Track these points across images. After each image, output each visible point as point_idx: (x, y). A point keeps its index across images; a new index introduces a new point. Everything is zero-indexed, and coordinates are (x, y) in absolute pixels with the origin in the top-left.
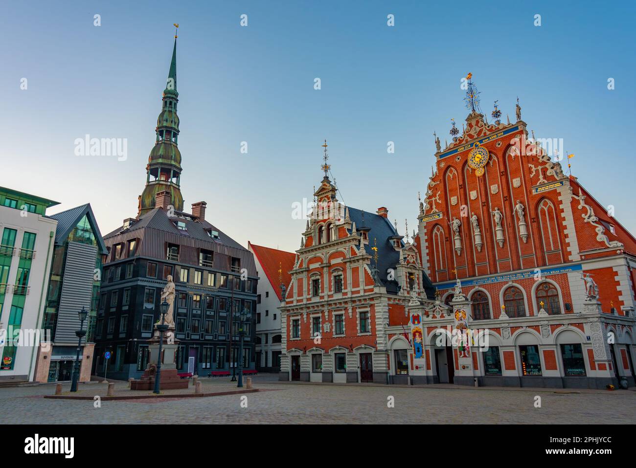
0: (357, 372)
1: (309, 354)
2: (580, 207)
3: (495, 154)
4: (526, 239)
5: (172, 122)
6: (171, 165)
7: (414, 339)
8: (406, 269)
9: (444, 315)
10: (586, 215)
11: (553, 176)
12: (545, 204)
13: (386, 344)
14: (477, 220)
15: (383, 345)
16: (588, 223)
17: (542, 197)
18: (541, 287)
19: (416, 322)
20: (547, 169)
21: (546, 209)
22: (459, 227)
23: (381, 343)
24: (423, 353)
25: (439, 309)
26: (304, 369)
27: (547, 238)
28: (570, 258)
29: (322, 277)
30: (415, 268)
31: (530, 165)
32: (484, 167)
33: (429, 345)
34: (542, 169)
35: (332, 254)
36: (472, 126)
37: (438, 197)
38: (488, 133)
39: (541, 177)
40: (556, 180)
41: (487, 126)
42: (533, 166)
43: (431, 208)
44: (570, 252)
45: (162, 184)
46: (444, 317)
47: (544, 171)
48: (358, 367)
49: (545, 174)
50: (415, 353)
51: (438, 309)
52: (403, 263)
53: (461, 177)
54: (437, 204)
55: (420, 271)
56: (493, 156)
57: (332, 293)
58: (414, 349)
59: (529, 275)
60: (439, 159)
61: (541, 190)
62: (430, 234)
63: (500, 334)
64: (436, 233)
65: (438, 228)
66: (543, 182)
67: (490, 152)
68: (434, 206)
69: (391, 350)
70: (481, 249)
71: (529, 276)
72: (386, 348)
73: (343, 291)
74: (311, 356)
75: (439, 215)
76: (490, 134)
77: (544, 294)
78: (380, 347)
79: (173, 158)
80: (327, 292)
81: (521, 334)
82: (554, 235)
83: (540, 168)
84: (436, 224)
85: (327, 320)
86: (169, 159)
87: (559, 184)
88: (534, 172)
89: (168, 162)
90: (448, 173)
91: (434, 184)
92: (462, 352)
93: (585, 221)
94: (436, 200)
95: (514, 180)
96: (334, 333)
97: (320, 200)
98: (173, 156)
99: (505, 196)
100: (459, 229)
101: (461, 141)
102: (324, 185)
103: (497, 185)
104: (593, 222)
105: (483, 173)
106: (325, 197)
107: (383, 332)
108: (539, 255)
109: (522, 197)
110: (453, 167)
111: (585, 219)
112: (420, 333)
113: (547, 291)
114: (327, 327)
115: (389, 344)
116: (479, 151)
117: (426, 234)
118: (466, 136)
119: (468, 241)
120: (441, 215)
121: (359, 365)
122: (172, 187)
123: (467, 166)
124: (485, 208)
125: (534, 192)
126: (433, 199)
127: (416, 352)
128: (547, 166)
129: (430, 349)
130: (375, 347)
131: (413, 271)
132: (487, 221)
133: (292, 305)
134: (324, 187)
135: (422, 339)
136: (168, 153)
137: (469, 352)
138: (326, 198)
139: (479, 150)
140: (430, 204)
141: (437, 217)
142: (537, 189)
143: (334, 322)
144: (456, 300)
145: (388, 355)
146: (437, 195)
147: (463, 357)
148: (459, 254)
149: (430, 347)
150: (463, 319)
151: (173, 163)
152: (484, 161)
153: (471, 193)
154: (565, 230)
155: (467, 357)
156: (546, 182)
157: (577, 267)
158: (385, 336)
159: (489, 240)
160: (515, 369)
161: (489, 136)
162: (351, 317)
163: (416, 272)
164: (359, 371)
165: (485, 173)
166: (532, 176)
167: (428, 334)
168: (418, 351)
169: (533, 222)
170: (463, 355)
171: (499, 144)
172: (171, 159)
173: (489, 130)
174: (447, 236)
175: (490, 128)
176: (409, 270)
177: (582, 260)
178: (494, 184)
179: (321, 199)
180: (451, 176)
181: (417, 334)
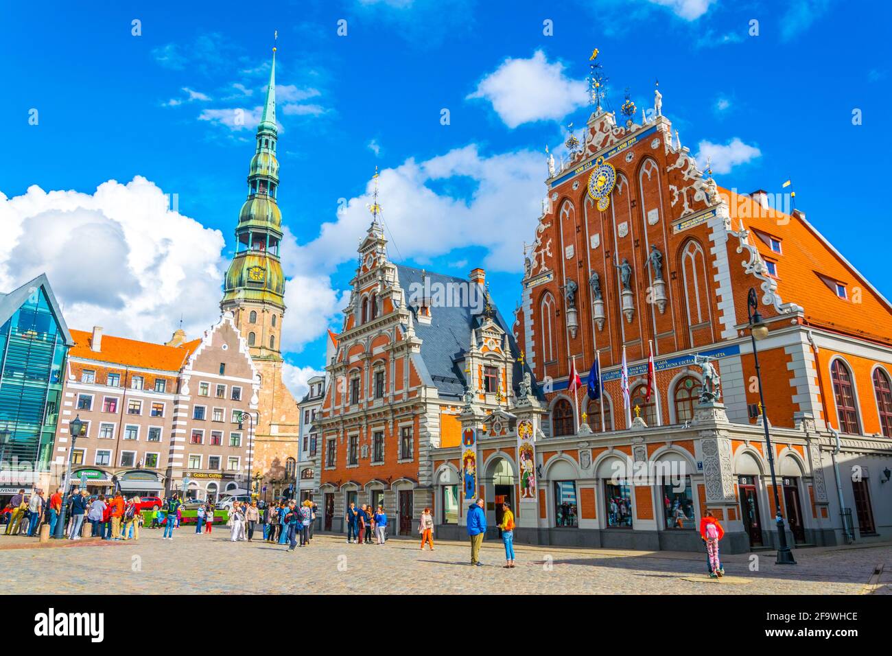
0: (394, 520)
1: (344, 492)
2: (739, 250)
3: (624, 174)
4: (662, 307)
5: (268, 168)
6: (266, 229)
7: (465, 468)
8: (480, 360)
9: (505, 430)
10: (747, 263)
11: (702, 201)
12: (692, 249)
13: (431, 476)
14: (598, 280)
15: (426, 478)
16: (751, 275)
17: (687, 238)
18: (682, 385)
19: (469, 443)
20: (695, 191)
21: (692, 257)
22: (575, 292)
23: (424, 475)
24: (475, 490)
25: (499, 420)
26: (338, 513)
27: (693, 305)
28: (724, 334)
29: (363, 376)
30: (497, 359)
31: (671, 187)
32: (609, 195)
33: (483, 479)
34: (687, 191)
35: (375, 340)
36: (596, 132)
37: (548, 248)
38: (616, 140)
39: (686, 204)
40: (707, 207)
41: (614, 130)
42: (675, 188)
43: (540, 266)
44: (724, 325)
45: (254, 256)
46: (505, 434)
47: (691, 193)
48: (397, 512)
49: (691, 199)
50: (465, 491)
51: (497, 421)
52: (475, 351)
53: (578, 214)
54: (546, 257)
55: (507, 364)
56: (623, 177)
57: (372, 398)
58: (465, 485)
59: (665, 365)
60: (552, 189)
61: (687, 226)
62: (536, 306)
63: (577, 459)
64: (545, 305)
65: (548, 296)
66: (690, 212)
67: (618, 171)
68: (543, 263)
69: (437, 485)
70: (603, 327)
71: (665, 367)
72: (430, 483)
73: (384, 395)
74: (346, 494)
75: (548, 276)
76: (618, 142)
77: (686, 396)
78: (423, 481)
79: (269, 219)
80: (367, 397)
81: (606, 458)
82: (703, 299)
83: (684, 190)
84: (545, 291)
85: (365, 439)
86: (263, 220)
87: (711, 215)
88: (677, 197)
89: (263, 224)
90: (563, 209)
91: (543, 227)
92: (526, 489)
93: (747, 272)
94: (545, 253)
95: (649, 213)
96: (372, 460)
97: (364, 258)
98: (270, 216)
99: (636, 239)
100: (575, 297)
101: (580, 157)
102: (371, 235)
103: (626, 223)
104: (757, 273)
105: (608, 204)
106: (371, 252)
107: (426, 458)
108: (681, 332)
109: (660, 240)
110: (569, 199)
111: (746, 269)
112: (472, 458)
113: (690, 391)
114: (363, 451)
115: (435, 476)
116: (603, 171)
117: (532, 306)
118: (587, 149)
119: (585, 315)
120: (551, 276)
121: (398, 509)
122: (267, 259)
123: (587, 195)
124: (609, 260)
125: (676, 230)
126: (542, 252)
127: (467, 489)
128: (695, 186)
129: (485, 484)
130: (415, 481)
131: (494, 363)
132: (611, 282)
133: (328, 418)
134: (370, 238)
135: (474, 470)
136: (263, 211)
137: (533, 488)
138: (372, 255)
139: (603, 169)
140: (538, 258)
141: (546, 280)
142: (680, 225)
143: (373, 442)
144: (520, 406)
145: (433, 493)
146: (548, 244)
147: (526, 497)
148: (573, 336)
149: (485, 481)
150: (528, 436)
151: (269, 225)
152: (610, 186)
153: (592, 238)
154: (717, 290)
155: (530, 497)
156: (692, 211)
157: (732, 350)
158: (430, 463)
159: (613, 310)
160: (595, 518)
161: (618, 144)
162: (392, 435)
163: (501, 366)
164: (397, 517)
165: (610, 205)
166: (673, 204)
167: (484, 461)
168: (470, 488)
169: (673, 279)
170: (526, 494)
171: (630, 157)
172: (267, 220)
173: (616, 136)
174: (559, 307)
175: (619, 132)
176: (488, 362)
177: (740, 336)
178: (623, 221)
179: (366, 256)
180: (567, 213)
181: (469, 461)
